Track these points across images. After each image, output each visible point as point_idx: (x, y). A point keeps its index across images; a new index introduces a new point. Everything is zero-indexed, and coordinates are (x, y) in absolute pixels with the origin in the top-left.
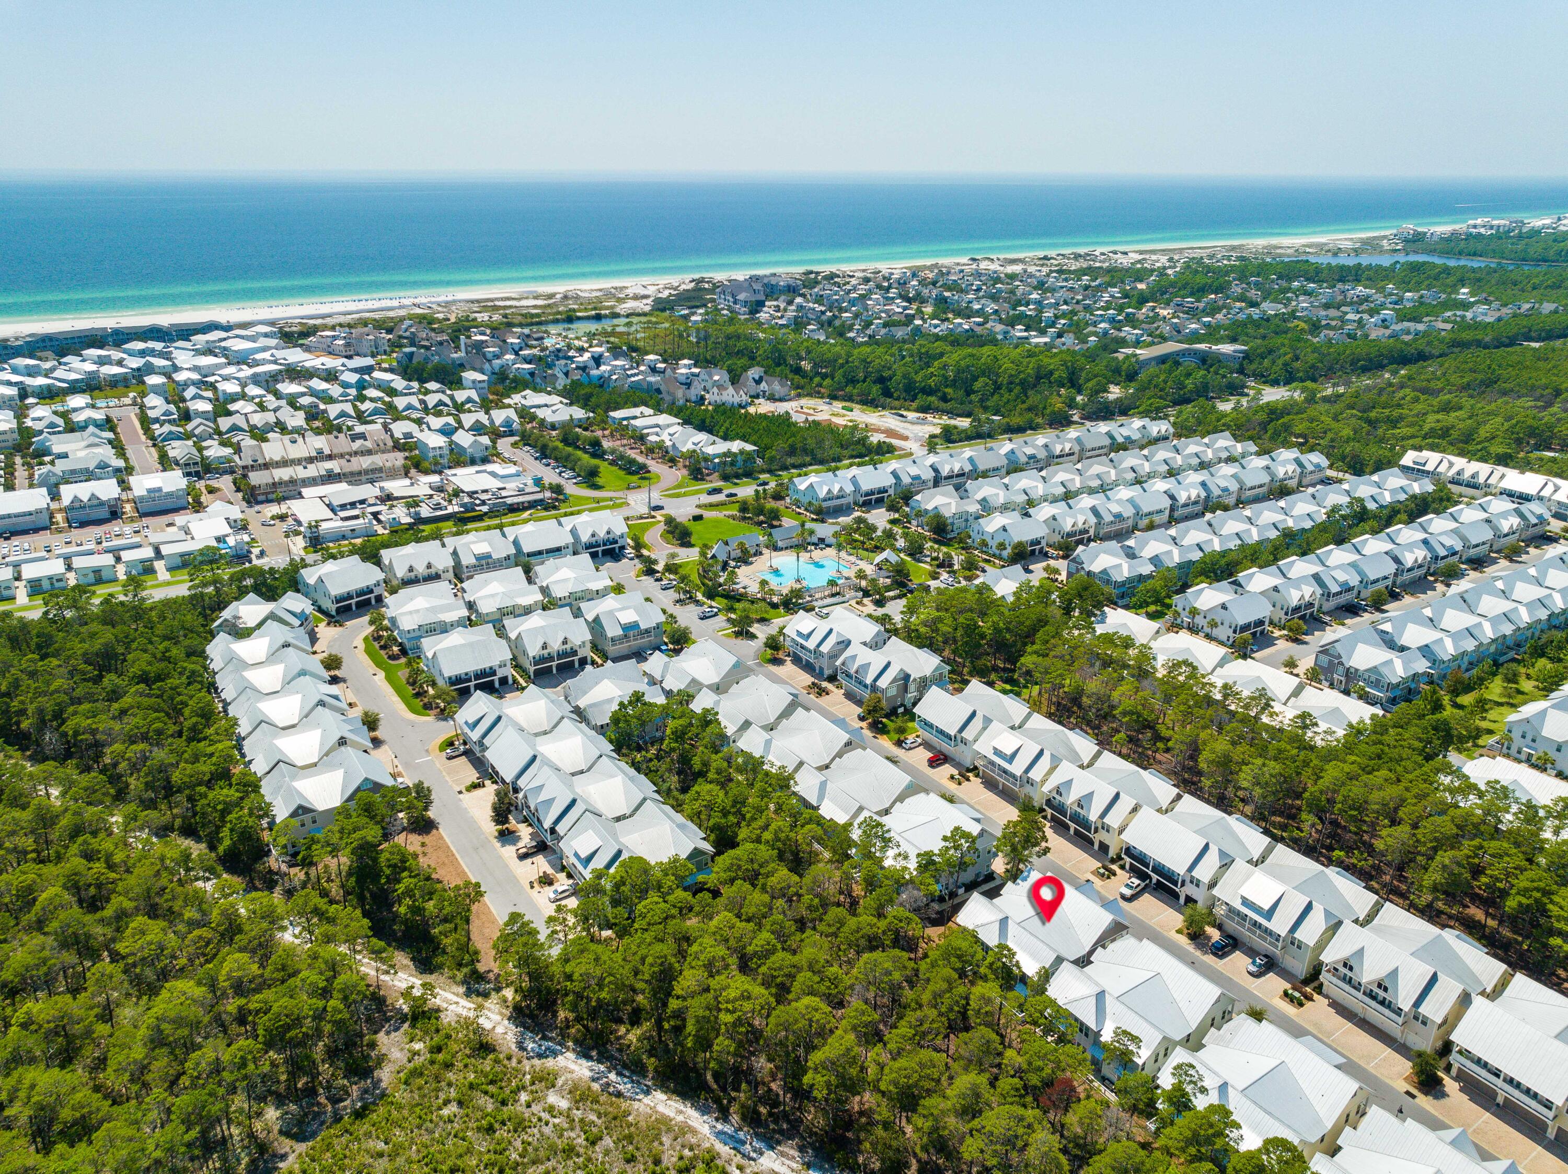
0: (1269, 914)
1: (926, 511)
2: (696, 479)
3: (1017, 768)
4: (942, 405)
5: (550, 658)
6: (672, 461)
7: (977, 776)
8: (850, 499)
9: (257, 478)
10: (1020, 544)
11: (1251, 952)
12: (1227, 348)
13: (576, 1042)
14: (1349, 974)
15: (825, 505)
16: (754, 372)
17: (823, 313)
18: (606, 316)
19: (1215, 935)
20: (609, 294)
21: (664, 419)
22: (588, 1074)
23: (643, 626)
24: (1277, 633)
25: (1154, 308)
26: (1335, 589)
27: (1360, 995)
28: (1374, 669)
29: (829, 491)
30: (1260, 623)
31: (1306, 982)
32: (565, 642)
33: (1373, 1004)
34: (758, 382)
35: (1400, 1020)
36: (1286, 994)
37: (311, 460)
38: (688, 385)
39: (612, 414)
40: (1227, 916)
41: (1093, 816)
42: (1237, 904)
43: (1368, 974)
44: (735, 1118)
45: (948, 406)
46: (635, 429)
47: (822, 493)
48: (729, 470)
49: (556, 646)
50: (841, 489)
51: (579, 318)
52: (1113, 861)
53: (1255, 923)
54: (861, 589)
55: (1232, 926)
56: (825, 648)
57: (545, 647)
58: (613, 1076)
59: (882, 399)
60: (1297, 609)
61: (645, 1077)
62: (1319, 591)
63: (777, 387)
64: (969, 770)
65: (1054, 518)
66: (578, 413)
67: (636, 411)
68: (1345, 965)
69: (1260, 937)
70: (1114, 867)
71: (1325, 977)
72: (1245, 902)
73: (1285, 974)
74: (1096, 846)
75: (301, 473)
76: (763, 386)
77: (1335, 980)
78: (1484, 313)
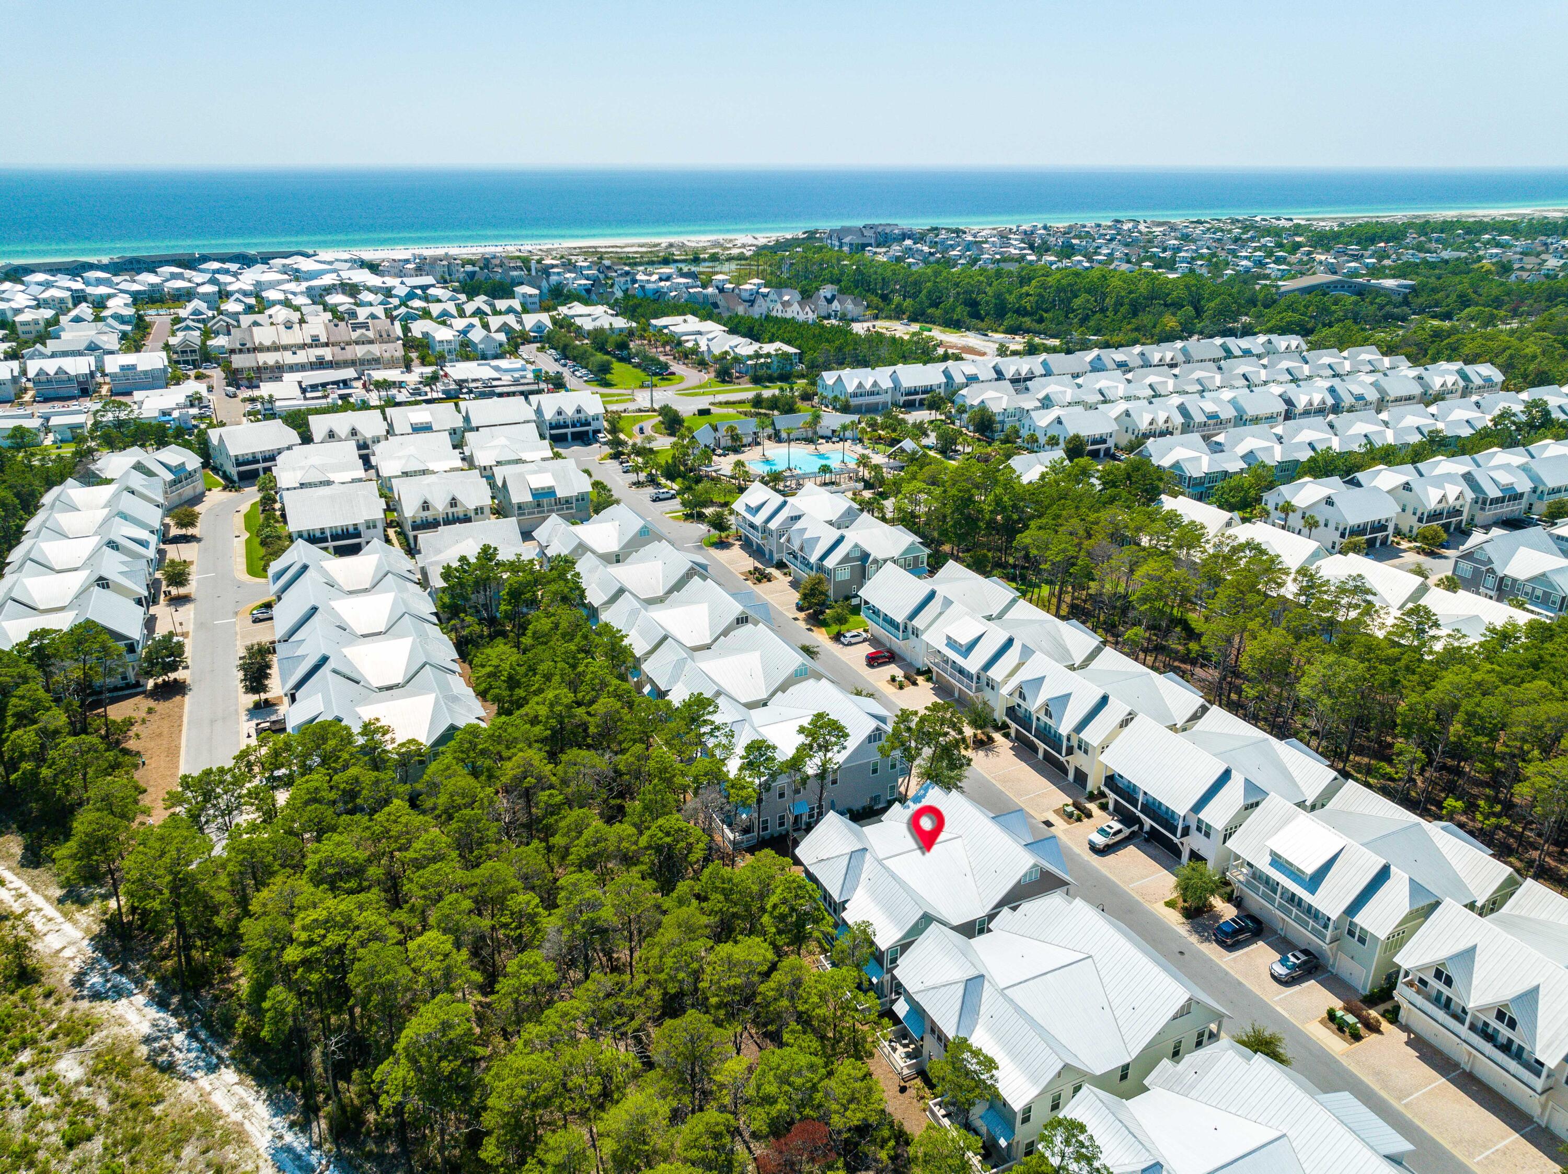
0: (1315, 881)
1: (972, 406)
2: (723, 381)
3: (972, 664)
4: (1038, 327)
5: (436, 523)
6: (702, 364)
7: (929, 680)
8: (888, 398)
9: (238, 361)
10: (1076, 437)
11: (1283, 945)
12: (1390, 283)
13: (163, 981)
14: (1446, 991)
15: (854, 402)
16: (827, 290)
17: (931, 254)
19: (1227, 911)
21: (709, 325)
22: (145, 1029)
23: (560, 494)
24: (1405, 545)
25: (1309, 253)
26: (1493, 492)
27: (1463, 1030)
28: (1542, 578)
30: (1382, 527)
31: (1372, 1000)
32: (453, 504)
33: (1488, 1048)
34: (830, 301)
35: (1539, 1083)
36: (1331, 1016)
37: (303, 346)
38: (752, 302)
39: (654, 322)
40: (1248, 884)
41: (1065, 728)
42: (1263, 865)
43: (1481, 994)
44: (321, 1126)
45: (1042, 327)
46: (673, 334)
48: (761, 373)
50: (875, 384)
52: (1091, 797)
53: (1292, 899)
54: (863, 480)
55: (1257, 901)
57: (425, 507)
58: (179, 1038)
59: (968, 320)
60: (1435, 516)
61: (224, 1042)
62: (1470, 495)
64: (919, 673)
65: (1127, 414)
66: (621, 323)
67: (681, 319)
68: (1438, 974)
69: (1297, 919)
70: (1092, 807)
71: (1403, 994)
72: (1277, 861)
73: (1335, 983)
74: (1071, 777)
75: (288, 358)
76: (836, 305)
77: (1419, 1000)
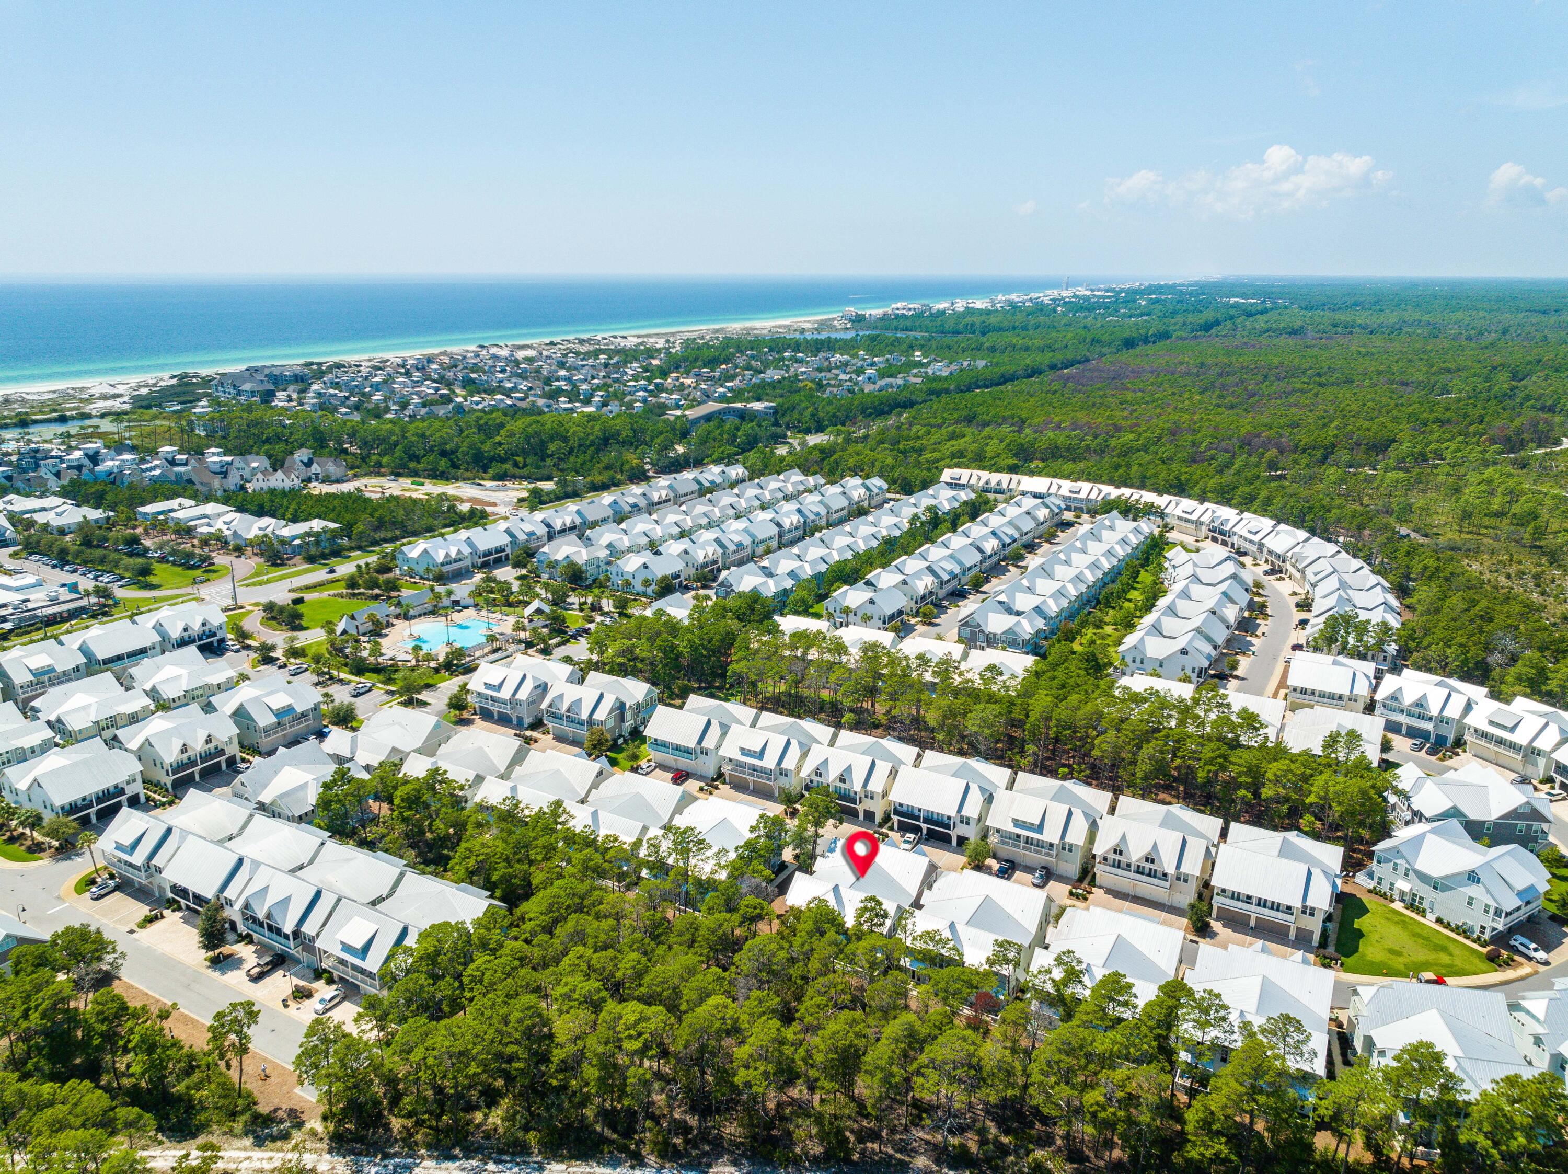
0: (1040, 828)
1: (557, 562)
2: (275, 565)
3: (769, 762)
4: (518, 472)
5: (192, 763)
6: (239, 550)
7: (724, 783)
8: (468, 562)
10: (664, 578)
11: (1029, 870)
12: (758, 406)
13: (429, 1147)
14: (1119, 858)
15: (445, 569)
16: (302, 454)
17: (347, 398)
18: (73, 418)
19: (994, 864)
20: (67, 396)
21: (211, 508)
23: (299, 709)
24: (913, 621)
25: (677, 379)
26: (946, 577)
27: (1132, 875)
28: (1010, 631)
29: (447, 555)
30: (900, 613)
31: (1081, 880)
32: (209, 740)
33: (1143, 878)
34: (308, 464)
35: (1167, 884)
36: (1071, 894)
38: (225, 474)
39: (141, 509)
40: (1003, 842)
41: (857, 786)
42: (1010, 828)
43: (1135, 854)
44: (652, 1160)
45: (525, 472)
46: (178, 522)
47: (440, 557)
48: (313, 550)
49: (198, 746)
50: (459, 552)
51: (36, 422)
52: (881, 825)
53: (1028, 841)
54: (521, 641)
55: (1009, 851)
56: (523, 695)
57: (184, 749)
59: (453, 471)
60: (923, 598)
61: (530, 1154)
62: (935, 581)
63: (332, 468)
64: (714, 780)
65: (686, 552)
66: (95, 514)
67: (174, 503)
68: (1114, 851)
69: (1036, 852)
70: (884, 830)
71: (1099, 870)
72: (1017, 823)
73: (1062, 879)
74: (861, 817)
76: (315, 468)
77: (1108, 869)
78: (940, 369)
